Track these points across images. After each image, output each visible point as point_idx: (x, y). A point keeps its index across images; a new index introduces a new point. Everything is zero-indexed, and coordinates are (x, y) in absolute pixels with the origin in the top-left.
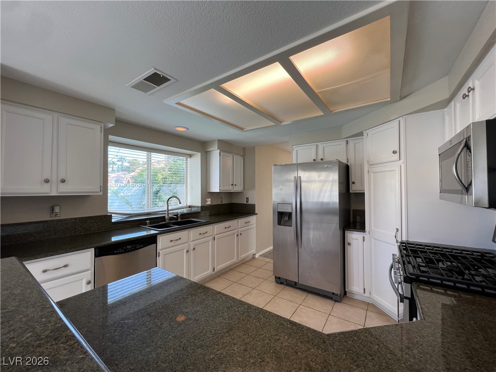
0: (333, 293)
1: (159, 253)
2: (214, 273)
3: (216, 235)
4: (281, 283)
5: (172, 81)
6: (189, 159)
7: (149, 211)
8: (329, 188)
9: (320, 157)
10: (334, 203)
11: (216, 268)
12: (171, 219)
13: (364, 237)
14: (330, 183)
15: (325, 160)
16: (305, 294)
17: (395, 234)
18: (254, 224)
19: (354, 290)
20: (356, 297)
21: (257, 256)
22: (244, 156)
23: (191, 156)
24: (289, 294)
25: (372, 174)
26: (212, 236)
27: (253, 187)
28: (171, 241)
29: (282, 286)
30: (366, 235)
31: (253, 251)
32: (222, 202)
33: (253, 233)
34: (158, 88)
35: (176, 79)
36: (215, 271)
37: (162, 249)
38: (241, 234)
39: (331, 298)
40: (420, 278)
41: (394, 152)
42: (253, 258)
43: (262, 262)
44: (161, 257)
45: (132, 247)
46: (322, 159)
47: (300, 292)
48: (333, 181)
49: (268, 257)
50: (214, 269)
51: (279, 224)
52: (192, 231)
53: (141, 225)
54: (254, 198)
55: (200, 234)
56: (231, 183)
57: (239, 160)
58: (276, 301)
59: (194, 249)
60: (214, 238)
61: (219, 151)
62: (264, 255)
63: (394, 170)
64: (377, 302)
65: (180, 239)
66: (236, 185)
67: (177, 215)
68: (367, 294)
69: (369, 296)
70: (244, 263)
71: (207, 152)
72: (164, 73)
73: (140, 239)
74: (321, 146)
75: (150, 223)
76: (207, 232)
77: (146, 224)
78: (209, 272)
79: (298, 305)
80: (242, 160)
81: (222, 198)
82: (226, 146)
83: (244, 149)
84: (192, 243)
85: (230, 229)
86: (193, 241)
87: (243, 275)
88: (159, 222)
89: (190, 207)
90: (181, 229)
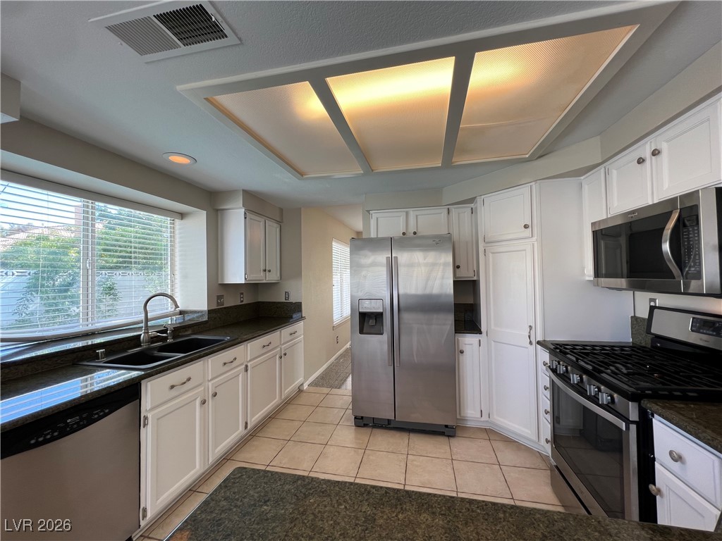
0: (446, 426)
1: (146, 418)
2: (246, 431)
3: (250, 361)
4: (365, 425)
5: (231, 39)
6: (178, 222)
7: (90, 327)
8: (440, 274)
9: (412, 230)
10: (447, 296)
11: (251, 420)
12: (153, 339)
13: (480, 341)
14: (442, 267)
15: (418, 234)
16: (405, 436)
17: (528, 334)
18: (300, 336)
19: (469, 415)
20: (470, 424)
21: (305, 387)
22: (280, 222)
23: (182, 215)
24: (384, 440)
25: (491, 255)
26: (242, 364)
27: (298, 274)
28: (172, 387)
29: (367, 431)
30: (483, 337)
31: (300, 380)
32: (242, 301)
33: (300, 349)
34: (183, 49)
35: (240, 39)
36: (249, 427)
37: (152, 409)
38: (285, 354)
39: (442, 434)
40: (647, 392)
41: (526, 227)
42: (300, 390)
43: (318, 395)
44: (149, 426)
45: (82, 419)
46: (415, 233)
47: (398, 434)
48: (445, 264)
49: (322, 386)
50: (246, 423)
51: (361, 332)
52: (210, 360)
53: (83, 360)
54: (299, 292)
55: (225, 364)
56: (262, 268)
57: (273, 229)
58: (371, 457)
59: (215, 395)
60: (247, 366)
61: (244, 210)
62: (315, 384)
63: (525, 250)
64: (497, 425)
65: (189, 379)
66: (270, 271)
67: (165, 331)
68: (485, 418)
69: (487, 419)
70: (288, 403)
71: (217, 210)
72: (221, 16)
73: (103, 396)
74: (412, 213)
75: (106, 354)
76: (235, 359)
77: (97, 357)
78: (240, 431)
79: (405, 457)
80: (278, 229)
81: (242, 294)
82: (257, 203)
83: (281, 210)
84: (210, 384)
85: (270, 347)
86: (211, 380)
87: (297, 424)
88: (125, 350)
89: (181, 313)
90: (192, 360)
